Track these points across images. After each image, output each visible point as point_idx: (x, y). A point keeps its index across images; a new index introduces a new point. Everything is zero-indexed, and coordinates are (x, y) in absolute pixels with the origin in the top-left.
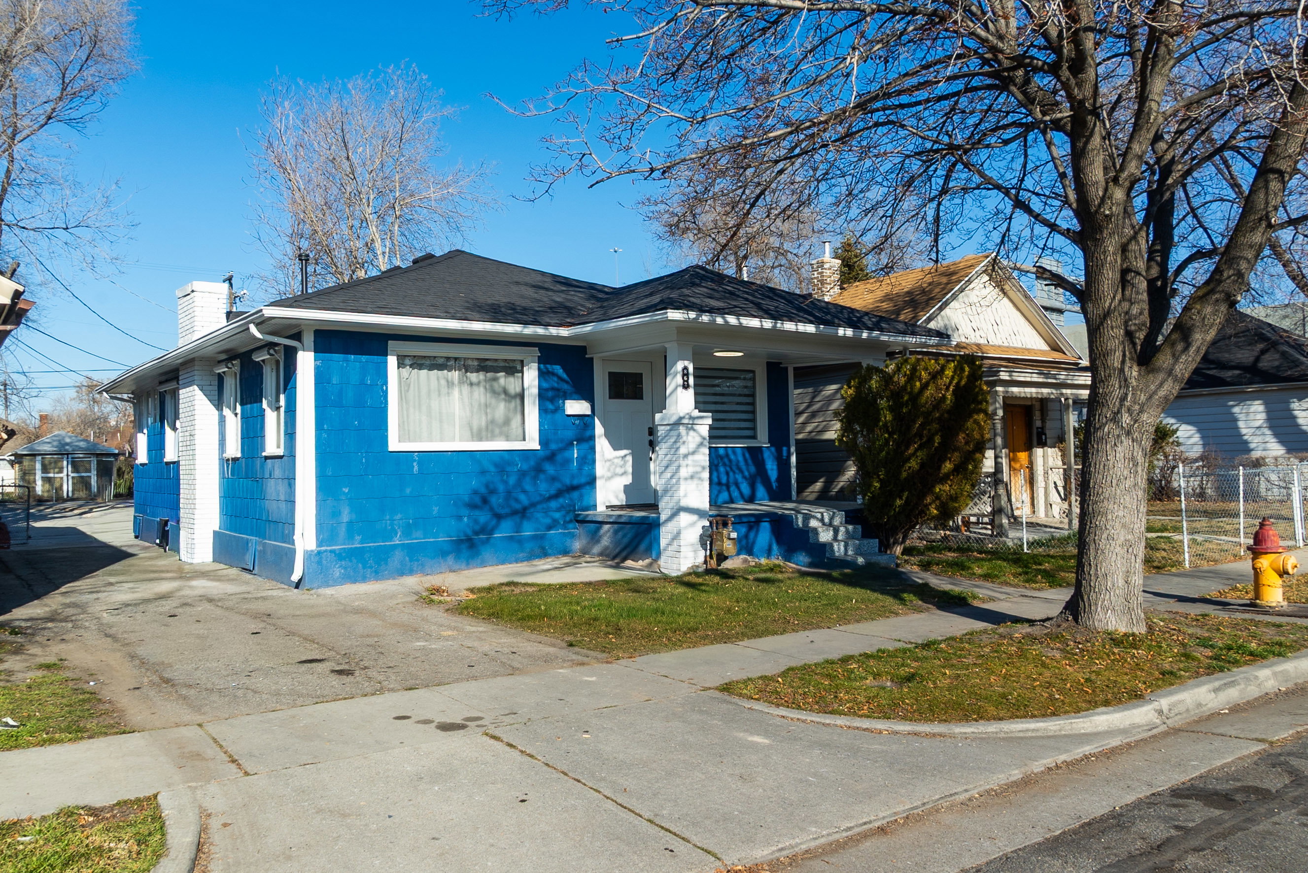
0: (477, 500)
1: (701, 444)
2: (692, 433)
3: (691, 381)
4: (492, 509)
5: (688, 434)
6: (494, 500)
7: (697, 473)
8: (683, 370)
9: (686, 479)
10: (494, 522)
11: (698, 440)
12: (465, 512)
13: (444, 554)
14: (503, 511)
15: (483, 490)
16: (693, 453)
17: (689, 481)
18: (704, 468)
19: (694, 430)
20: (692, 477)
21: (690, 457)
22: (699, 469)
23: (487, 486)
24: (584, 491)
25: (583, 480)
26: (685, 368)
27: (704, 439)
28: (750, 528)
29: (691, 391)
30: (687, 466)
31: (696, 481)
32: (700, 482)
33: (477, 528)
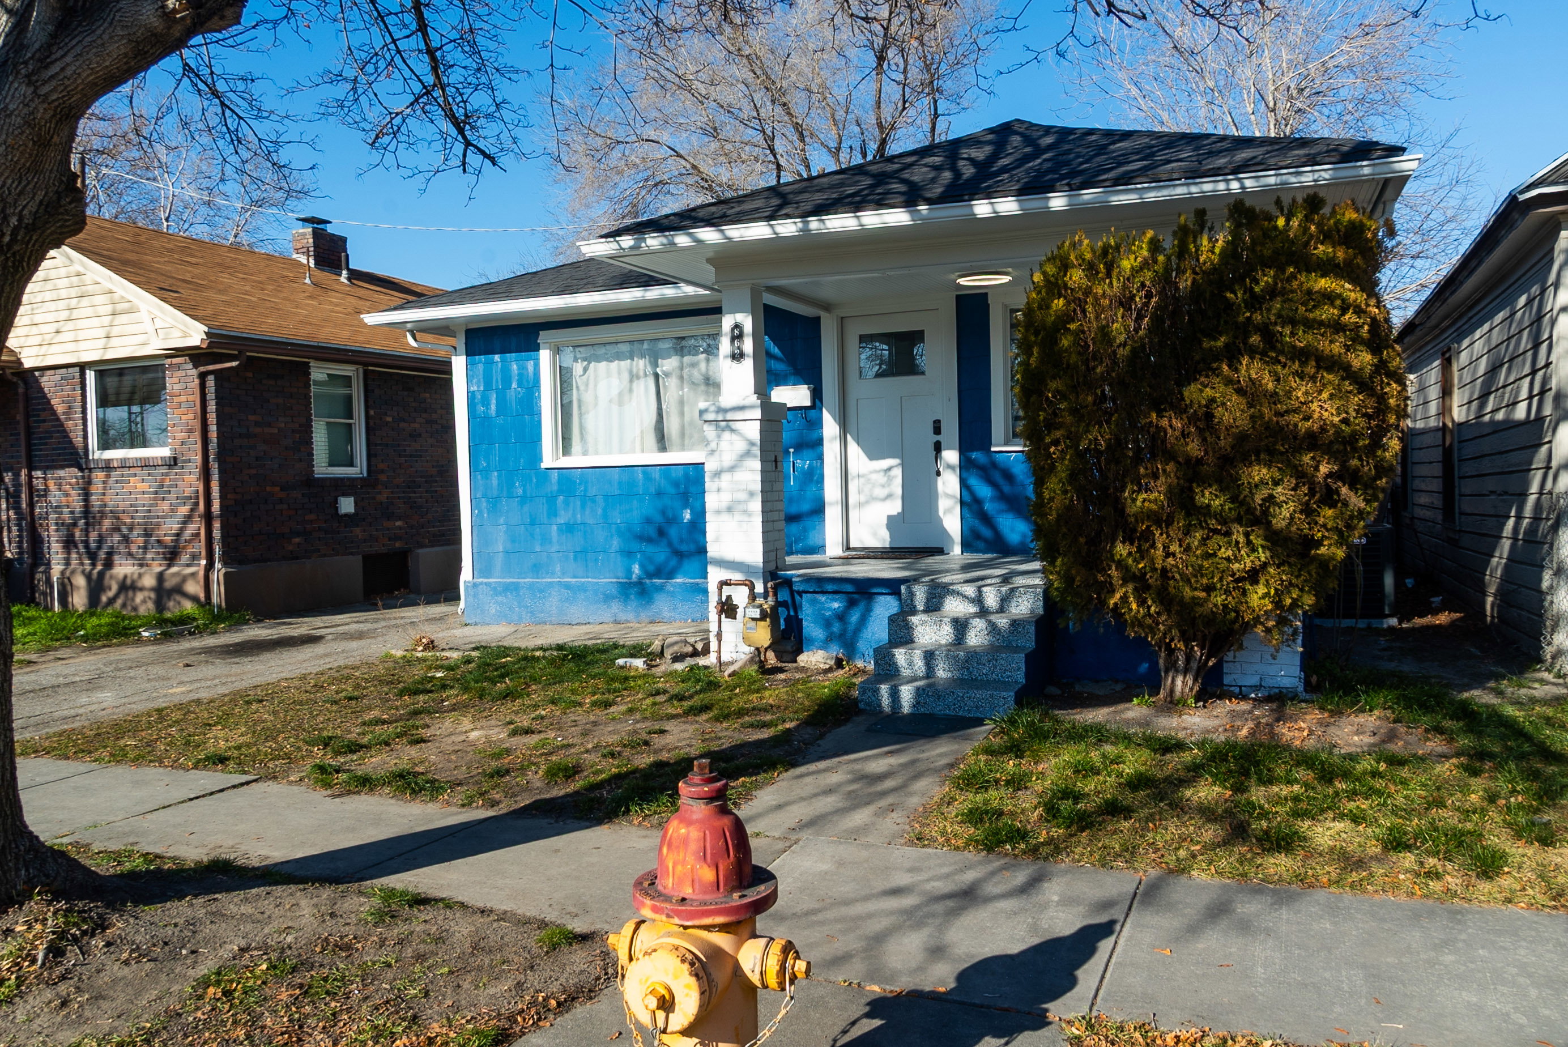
0: (652, 531)
1: (748, 454)
2: (727, 435)
3: (748, 345)
4: (670, 544)
5: (719, 437)
6: (673, 532)
7: (739, 502)
8: (733, 330)
9: (718, 512)
10: (673, 562)
11: (741, 446)
12: (635, 546)
13: (607, 598)
14: (684, 548)
15: (658, 518)
16: (732, 469)
17: (725, 517)
18: (752, 494)
19: (733, 431)
20: (729, 510)
21: (726, 477)
22: (742, 496)
23: (663, 513)
24: (808, 523)
25: (806, 507)
26: (737, 326)
27: (752, 444)
28: (852, 603)
29: (748, 363)
30: (719, 490)
31: (738, 517)
32: (745, 518)
33: (651, 568)
